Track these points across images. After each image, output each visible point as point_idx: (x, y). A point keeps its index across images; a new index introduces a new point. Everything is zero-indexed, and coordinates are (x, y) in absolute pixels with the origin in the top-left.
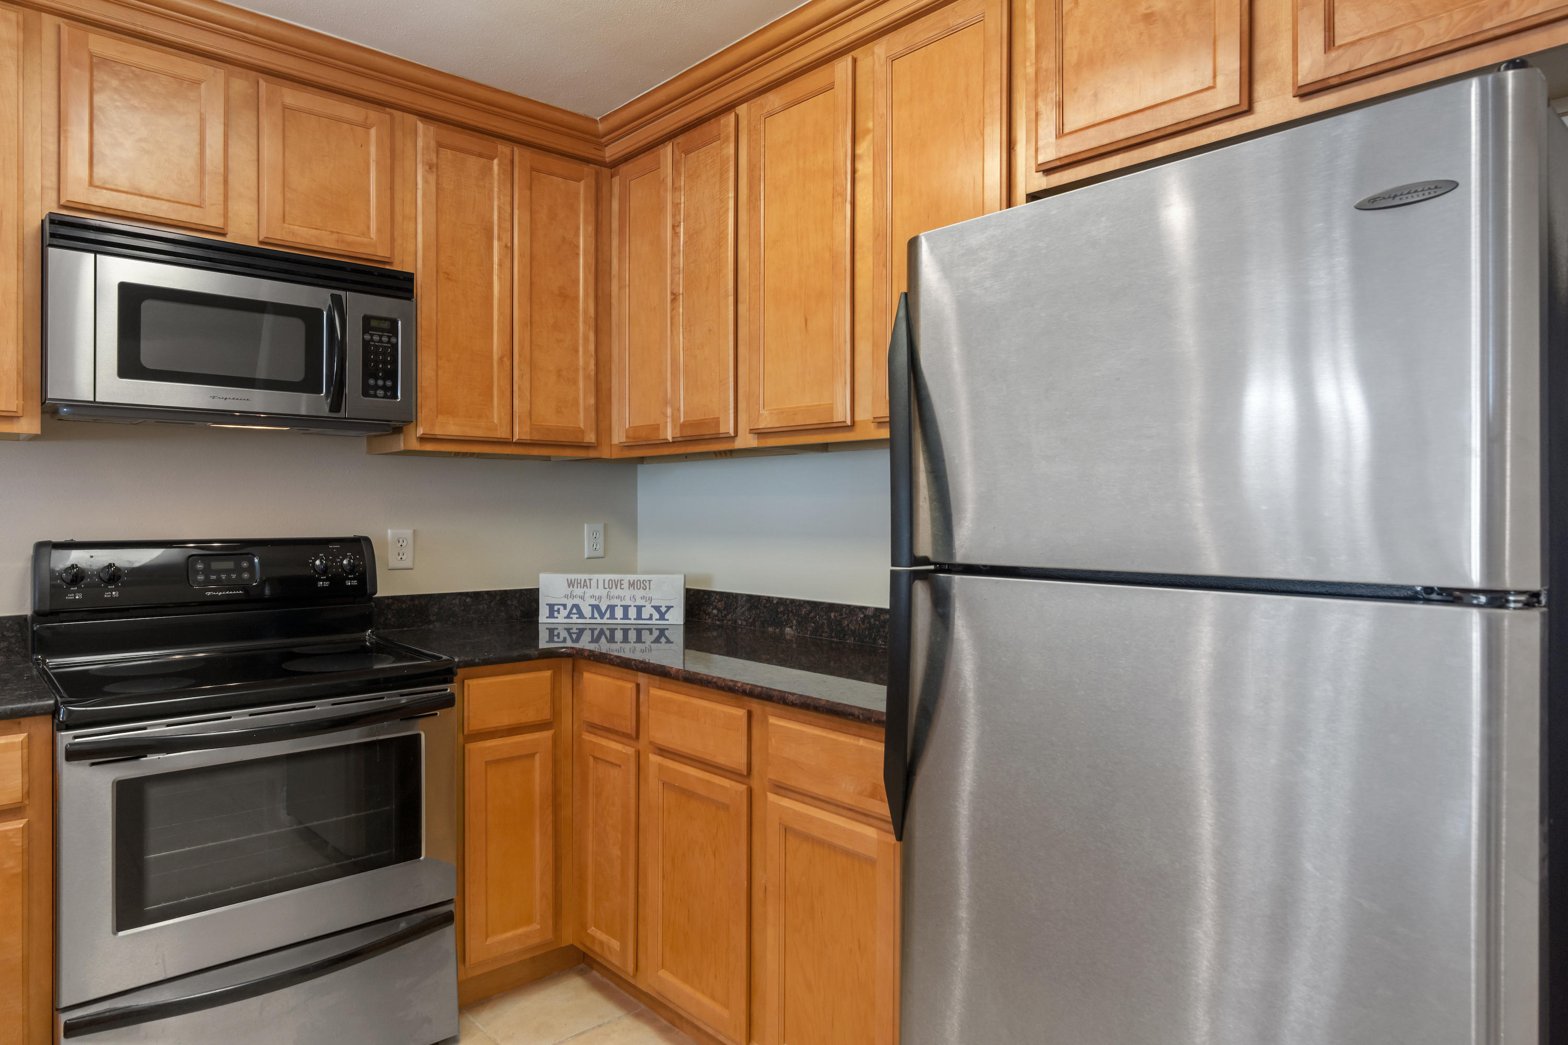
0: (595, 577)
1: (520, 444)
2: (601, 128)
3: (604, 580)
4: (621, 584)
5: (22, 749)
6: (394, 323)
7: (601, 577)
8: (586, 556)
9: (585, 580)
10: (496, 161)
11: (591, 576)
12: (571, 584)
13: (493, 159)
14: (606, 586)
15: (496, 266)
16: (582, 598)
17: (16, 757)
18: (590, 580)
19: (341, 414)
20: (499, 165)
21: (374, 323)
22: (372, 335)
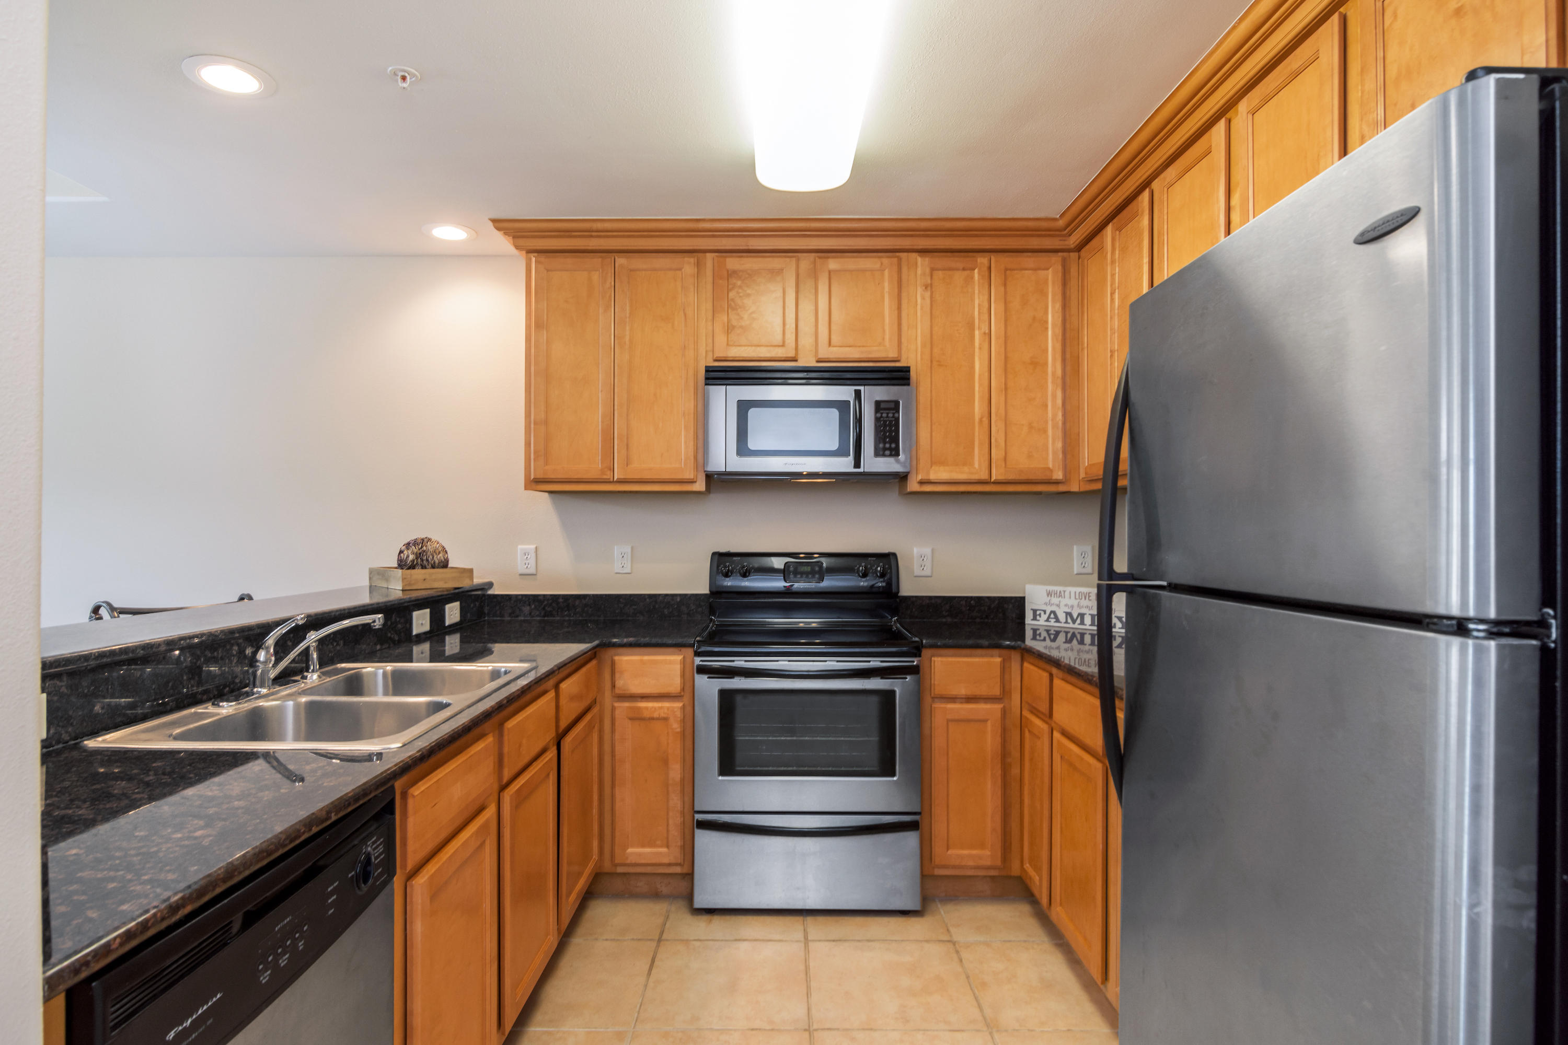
0: (1068, 589)
1: (997, 483)
2: (1061, 223)
3: (1075, 592)
4: (1089, 597)
5: (681, 664)
6: (897, 403)
7: (1073, 589)
8: (1075, 573)
9: (1060, 592)
10: (976, 271)
11: (1065, 589)
12: (1049, 594)
13: (974, 270)
14: (1077, 597)
15: (977, 350)
16: (1058, 606)
17: (678, 668)
18: (1064, 592)
19: (861, 470)
20: (979, 273)
21: (883, 405)
22: (882, 414)
